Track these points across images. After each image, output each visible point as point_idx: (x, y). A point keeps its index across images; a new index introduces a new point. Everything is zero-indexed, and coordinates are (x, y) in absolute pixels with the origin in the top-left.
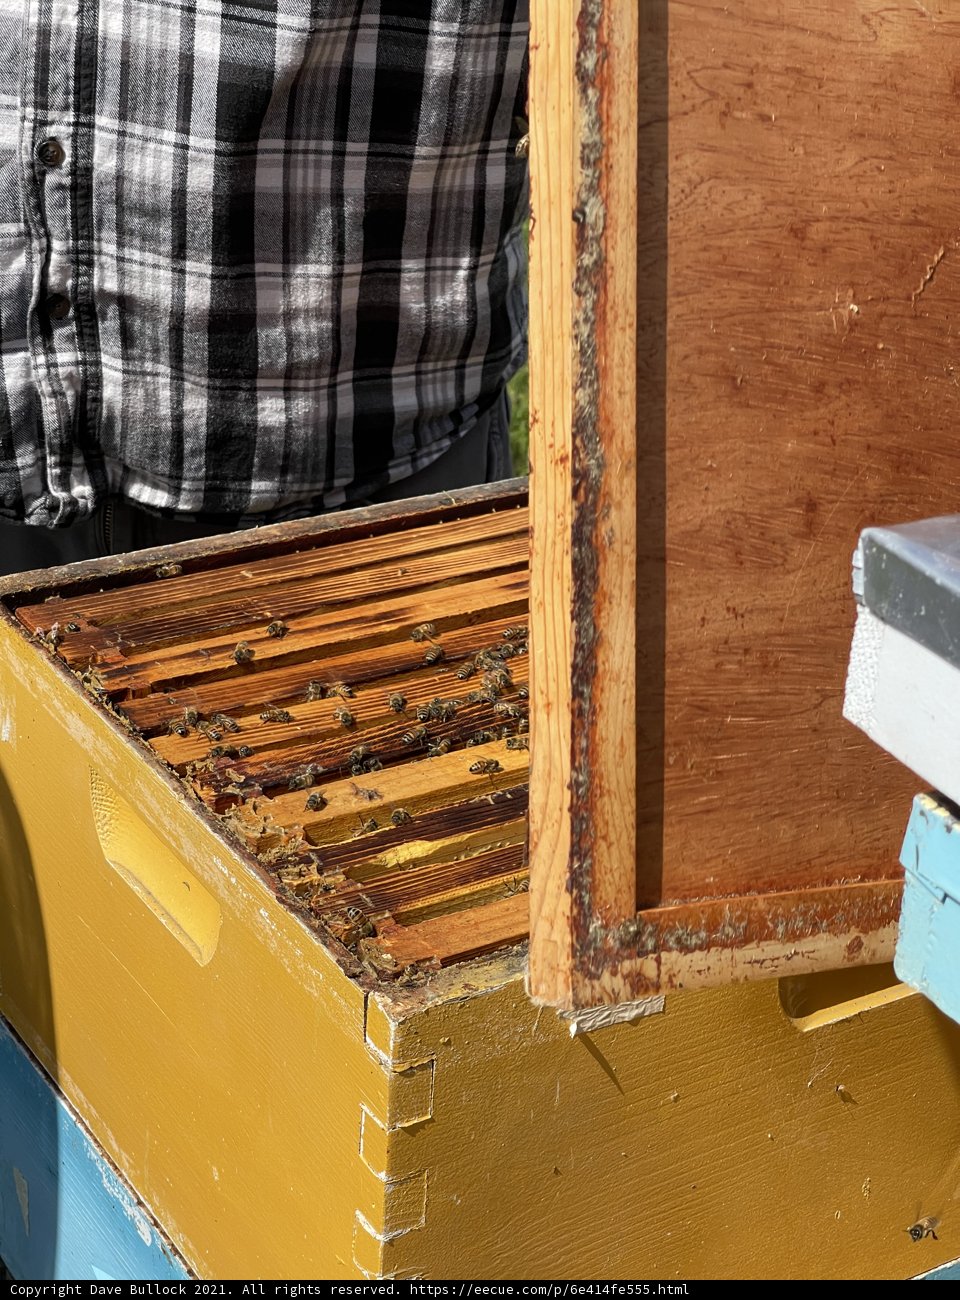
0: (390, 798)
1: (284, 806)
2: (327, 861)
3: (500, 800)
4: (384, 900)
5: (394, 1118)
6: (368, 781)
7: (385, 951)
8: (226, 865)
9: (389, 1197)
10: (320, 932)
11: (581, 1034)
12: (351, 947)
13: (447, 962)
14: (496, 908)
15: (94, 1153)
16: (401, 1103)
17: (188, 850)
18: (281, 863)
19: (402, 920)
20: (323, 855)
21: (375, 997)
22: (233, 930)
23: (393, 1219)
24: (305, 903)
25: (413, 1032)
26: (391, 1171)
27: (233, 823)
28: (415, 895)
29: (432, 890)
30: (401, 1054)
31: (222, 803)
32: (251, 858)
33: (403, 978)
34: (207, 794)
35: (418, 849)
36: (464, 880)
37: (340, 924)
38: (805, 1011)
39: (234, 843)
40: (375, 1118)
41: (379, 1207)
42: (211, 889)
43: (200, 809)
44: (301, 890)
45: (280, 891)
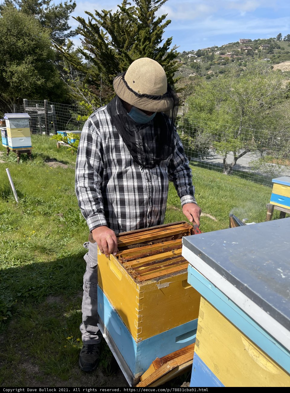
0: (140, 262)
1: (129, 263)
2: (133, 269)
3: (152, 262)
4: (139, 274)
5: (139, 298)
6: (138, 260)
7: (139, 279)
8: (123, 270)
9: (139, 306)
10: (132, 277)
11: (160, 289)
12: (135, 278)
13: (145, 281)
14: (151, 275)
15: (109, 302)
16: (140, 296)
17: (119, 268)
18: (128, 269)
19: (141, 276)
20: (133, 268)
21: (138, 284)
22: (123, 277)
23: (139, 309)
24: (131, 274)
25: (142, 288)
26: (139, 303)
27: (124, 265)
28: (142, 273)
29: (144, 273)
30: (140, 291)
31: (123, 263)
32: (125, 269)
33: (141, 282)
34: (121, 261)
35: (143, 268)
36: (148, 271)
37: (134, 276)
38: (185, 287)
39: (124, 267)
40: (138, 297)
41: (138, 307)
42: (121, 272)
43: (120, 263)
44: (131, 272)
45: (128, 272)
